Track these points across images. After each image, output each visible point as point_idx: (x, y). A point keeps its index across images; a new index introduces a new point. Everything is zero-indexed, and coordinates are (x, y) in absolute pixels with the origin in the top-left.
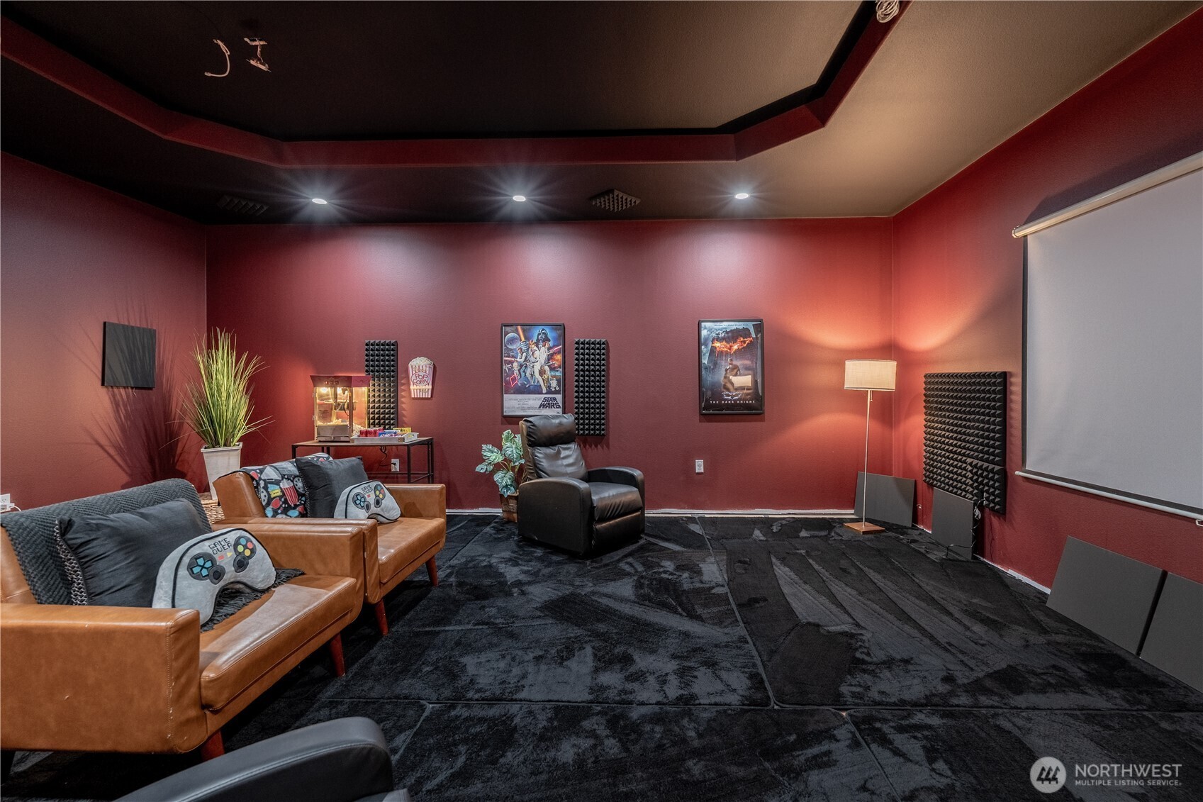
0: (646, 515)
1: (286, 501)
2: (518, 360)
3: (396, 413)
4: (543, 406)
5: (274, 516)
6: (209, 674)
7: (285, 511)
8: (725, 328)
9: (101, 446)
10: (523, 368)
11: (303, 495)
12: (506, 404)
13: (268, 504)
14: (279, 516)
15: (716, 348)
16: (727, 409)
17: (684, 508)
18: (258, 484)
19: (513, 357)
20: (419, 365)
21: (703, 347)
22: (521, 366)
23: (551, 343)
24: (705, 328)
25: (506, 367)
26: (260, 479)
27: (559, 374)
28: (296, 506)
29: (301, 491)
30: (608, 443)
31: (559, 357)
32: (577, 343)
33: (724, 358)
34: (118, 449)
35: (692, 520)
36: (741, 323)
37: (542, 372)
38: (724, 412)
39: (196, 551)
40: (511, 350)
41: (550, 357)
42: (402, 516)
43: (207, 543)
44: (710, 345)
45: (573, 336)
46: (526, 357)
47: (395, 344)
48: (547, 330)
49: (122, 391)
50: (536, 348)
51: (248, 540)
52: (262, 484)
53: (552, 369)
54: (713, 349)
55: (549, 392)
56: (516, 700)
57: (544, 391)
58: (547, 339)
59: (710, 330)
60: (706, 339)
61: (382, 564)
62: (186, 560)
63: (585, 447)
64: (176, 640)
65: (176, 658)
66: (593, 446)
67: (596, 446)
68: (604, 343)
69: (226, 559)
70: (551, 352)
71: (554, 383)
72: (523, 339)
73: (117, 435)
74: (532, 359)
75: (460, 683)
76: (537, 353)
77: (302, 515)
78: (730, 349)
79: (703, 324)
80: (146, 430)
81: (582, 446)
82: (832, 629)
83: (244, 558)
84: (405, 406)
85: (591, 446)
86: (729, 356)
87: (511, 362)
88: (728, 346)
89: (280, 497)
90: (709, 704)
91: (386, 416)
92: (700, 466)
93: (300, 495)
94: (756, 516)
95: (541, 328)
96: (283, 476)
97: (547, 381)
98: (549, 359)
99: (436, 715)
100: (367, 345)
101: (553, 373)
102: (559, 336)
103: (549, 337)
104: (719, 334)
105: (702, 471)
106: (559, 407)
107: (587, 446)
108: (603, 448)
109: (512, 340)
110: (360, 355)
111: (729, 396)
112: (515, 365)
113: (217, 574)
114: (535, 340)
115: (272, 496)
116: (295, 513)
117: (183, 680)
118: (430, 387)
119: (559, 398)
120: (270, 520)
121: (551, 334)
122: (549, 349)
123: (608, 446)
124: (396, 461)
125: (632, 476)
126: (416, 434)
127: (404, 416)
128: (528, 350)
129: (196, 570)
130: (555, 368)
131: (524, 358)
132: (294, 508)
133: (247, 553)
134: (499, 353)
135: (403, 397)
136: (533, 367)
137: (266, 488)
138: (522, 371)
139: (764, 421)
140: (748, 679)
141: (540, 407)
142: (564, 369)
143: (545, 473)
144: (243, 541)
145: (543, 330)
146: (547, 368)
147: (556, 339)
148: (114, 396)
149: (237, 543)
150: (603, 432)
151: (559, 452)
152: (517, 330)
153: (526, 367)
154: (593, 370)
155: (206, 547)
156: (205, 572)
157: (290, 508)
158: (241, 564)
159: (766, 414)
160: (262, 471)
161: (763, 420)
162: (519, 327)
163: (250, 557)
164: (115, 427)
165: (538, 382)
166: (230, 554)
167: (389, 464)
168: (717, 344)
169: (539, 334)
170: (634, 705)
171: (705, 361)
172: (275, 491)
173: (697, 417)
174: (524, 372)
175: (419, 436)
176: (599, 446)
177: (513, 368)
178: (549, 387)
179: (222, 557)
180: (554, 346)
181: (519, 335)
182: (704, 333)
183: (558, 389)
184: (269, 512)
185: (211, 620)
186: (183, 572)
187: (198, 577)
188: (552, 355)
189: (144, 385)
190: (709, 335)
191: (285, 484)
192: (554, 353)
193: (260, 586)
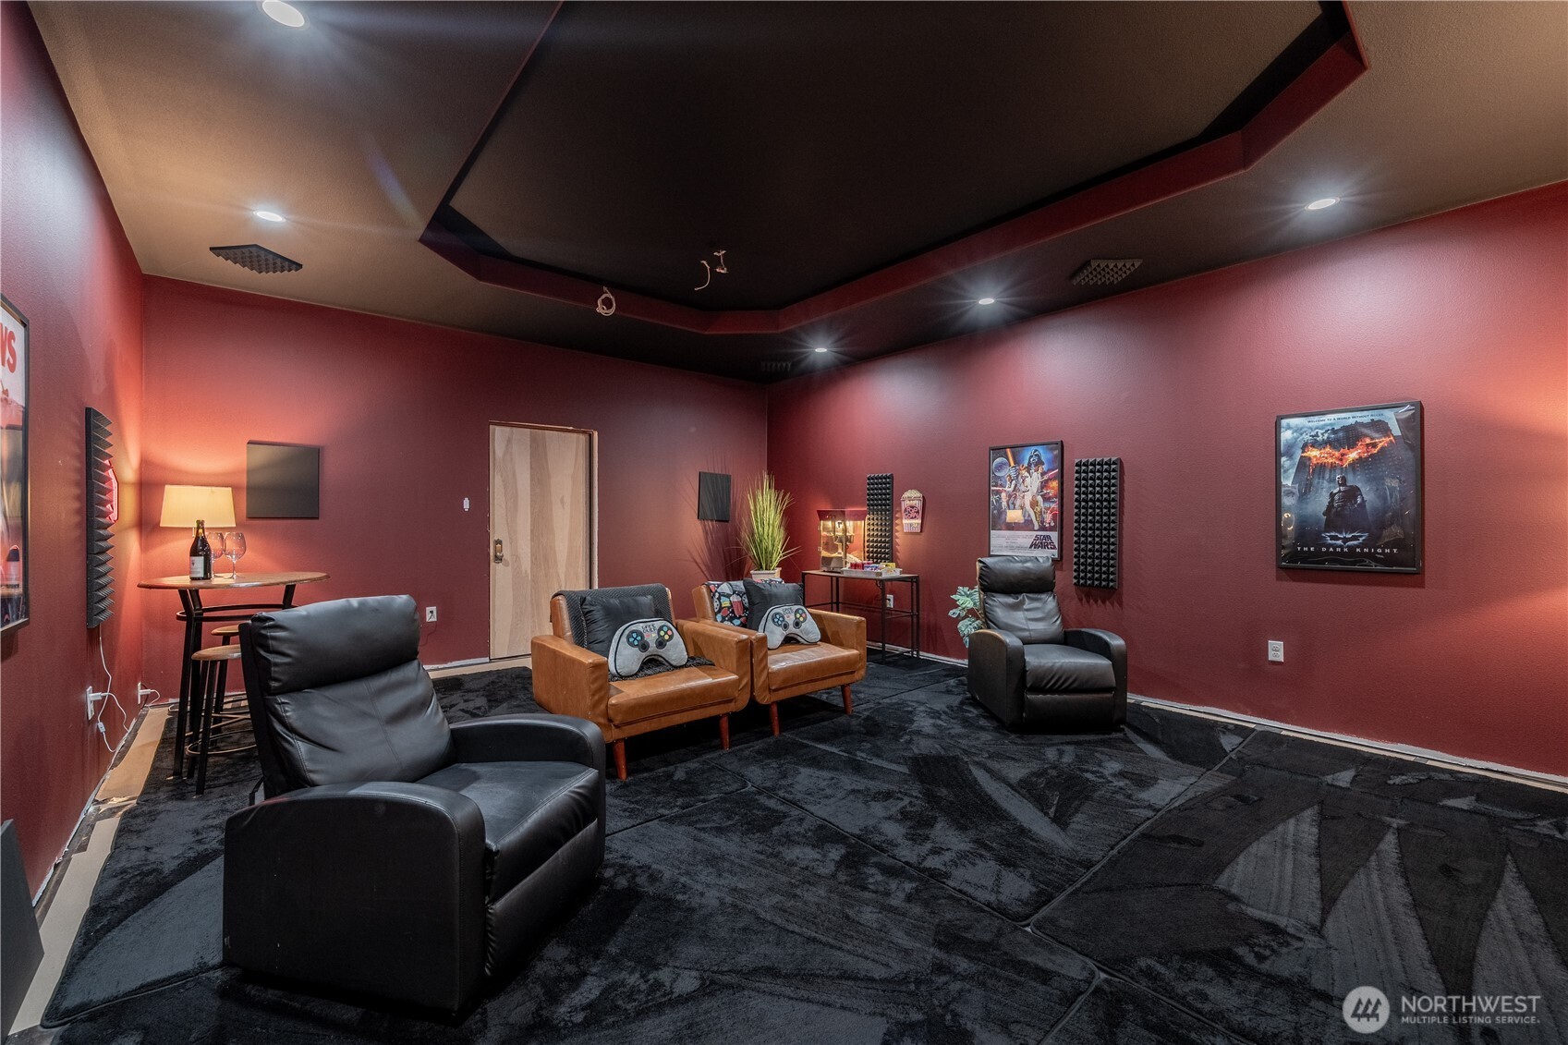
0: (1128, 701)
1: (733, 612)
2: (1006, 489)
3: (891, 547)
4: (1034, 546)
5: (722, 622)
6: (613, 701)
7: (731, 620)
8: (1331, 424)
9: (696, 563)
10: (1012, 499)
11: (747, 609)
12: (993, 542)
13: (719, 611)
14: (726, 623)
15: (1310, 459)
16: (1331, 561)
17: (1245, 713)
18: (714, 595)
19: (1001, 486)
20: (911, 498)
21: (1283, 459)
22: (1010, 496)
23: (1045, 467)
24: (1289, 427)
25: (993, 498)
26: (716, 591)
27: (1054, 506)
28: (740, 617)
29: (747, 605)
30: (1122, 602)
31: (1055, 484)
32: (1077, 465)
33: (1327, 476)
34: (706, 565)
35: (1226, 728)
36: (1365, 413)
37: (1034, 504)
38: (1327, 565)
39: (633, 628)
40: (999, 477)
41: (1044, 485)
42: (820, 641)
43: (641, 625)
44: (1298, 454)
45: (1072, 459)
46: (1016, 485)
47: (891, 477)
48: (1041, 450)
49: (710, 523)
50: (1027, 474)
51: (669, 629)
52: (717, 595)
53: (1046, 499)
54: (1304, 463)
55: (1043, 528)
56: (803, 808)
57: (1036, 527)
58: (1040, 463)
59: (1299, 430)
60: (1291, 446)
61: (773, 673)
62: (627, 632)
63: (1088, 602)
64: (593, 672)
65: (593, 683)
66: (1099, 601)
67: (1104, 602)
68: (1114, 463)
69: (651, 638)
70: (1046, 478)
71: (1048, 517)
72: (1012, 465)
73: (706, 556)
74: (1023, 488)
75: (783, 782)
76: (1028, 480)
77: (743, 625)
78: (1341, 460)
79: (1284, 422)
80: (724, 554)
81: (1084, 600)
82: (1250, 911)
83: (664, 640)
84: (900, 539)
85: (1096, 602)
86: (1338, 471)
87: (998, 492)
88: (1337, 454)
89: (729, 608)
90: (954, 889)
91: (882, 550)
92: (1276, 651)
93: (745, 609)
94: (1387, 754)
95: (1033, 448)
96: (734, 592)
97: (1040, 515)
98: (1042, 487)
99: (748, 793)
100: (869, 479)
101: (1047, 505)
102: (1056, 456)
103: (1043, 459)
104: (1317, 435)
105: (1281, 658)
106: (1054, 548)
107: (1091, 601)
108: (1112, 604)
109: (1000, 466)
110: (862, 488)
111: (1339, 539)
112: (1003, 495)
113: (644, 647)
114: (1026, 465)
115: (723, 606)
116: (737, 622)
117: (596, 697)
118: (920, 521)
119: (1054, 536)
120: (718, 623)
121: (1045, 455)
122: (1043, 474)
123: (1121, 604)
124: (890, 597)
125: (1107, 644)
126: (899, 570)
127: (897, 551)
128: (1017, 476)
129: (631, 640)
130: (1050, 498)
131: (1013, 486)
132: (739, 618)
133: (667, 637)
134: (987, 483)
135: (898, 531)
136: (1023, 497)
137: (719, 599)
138: (1010, 502)
139: (1423, 587)
140: (1030, 893)
141: (1031, 547)
142: (1062, 498)
143: (995, 624)
144: (665, 629)
145: (1036, 451)
146: (1040, 499)
147: (1051, 462)
148: (705, 526)
149: (661, 629)
150: (1111, 584)
151: (1022, 603)
152: (1006, 453)
153: (1015, 498)
154: (1098, 500)
155: (640, 627)
156: (636, 643)
157: (735, 617)
158: (661, 644)
159: (1427, 574)
160: (719, 586)
161: (1422, 585)
162: (1008, 450)
163: (668, 641)
164: (705, 550)
165: (1029, 515)
166: (654, 635)
167: (885, 599)
168: (1314, 453)
169: (1031, 456)
170: (886, 855)
171: (1288, 481)
172: (726, 603)
173: (1273, 572)
174: (1013, 503)
175: (901, 573)
176: (1107, 603)
177: (1000, 499)
178: (1042, 522)
179: (648, 636)
180: (1049, 470)
181: (1008, 460)
182: (1286, 436)
183: (1053, 524)
184: (719, 617)
185: (636, 674)
186: (624, 639)
187: (632, 644)
188: (1046, 481)
189: (723, 520)
190: (1296, 439)
191: (735, 599)
192: (1050, 479)
193: (674, 663)
